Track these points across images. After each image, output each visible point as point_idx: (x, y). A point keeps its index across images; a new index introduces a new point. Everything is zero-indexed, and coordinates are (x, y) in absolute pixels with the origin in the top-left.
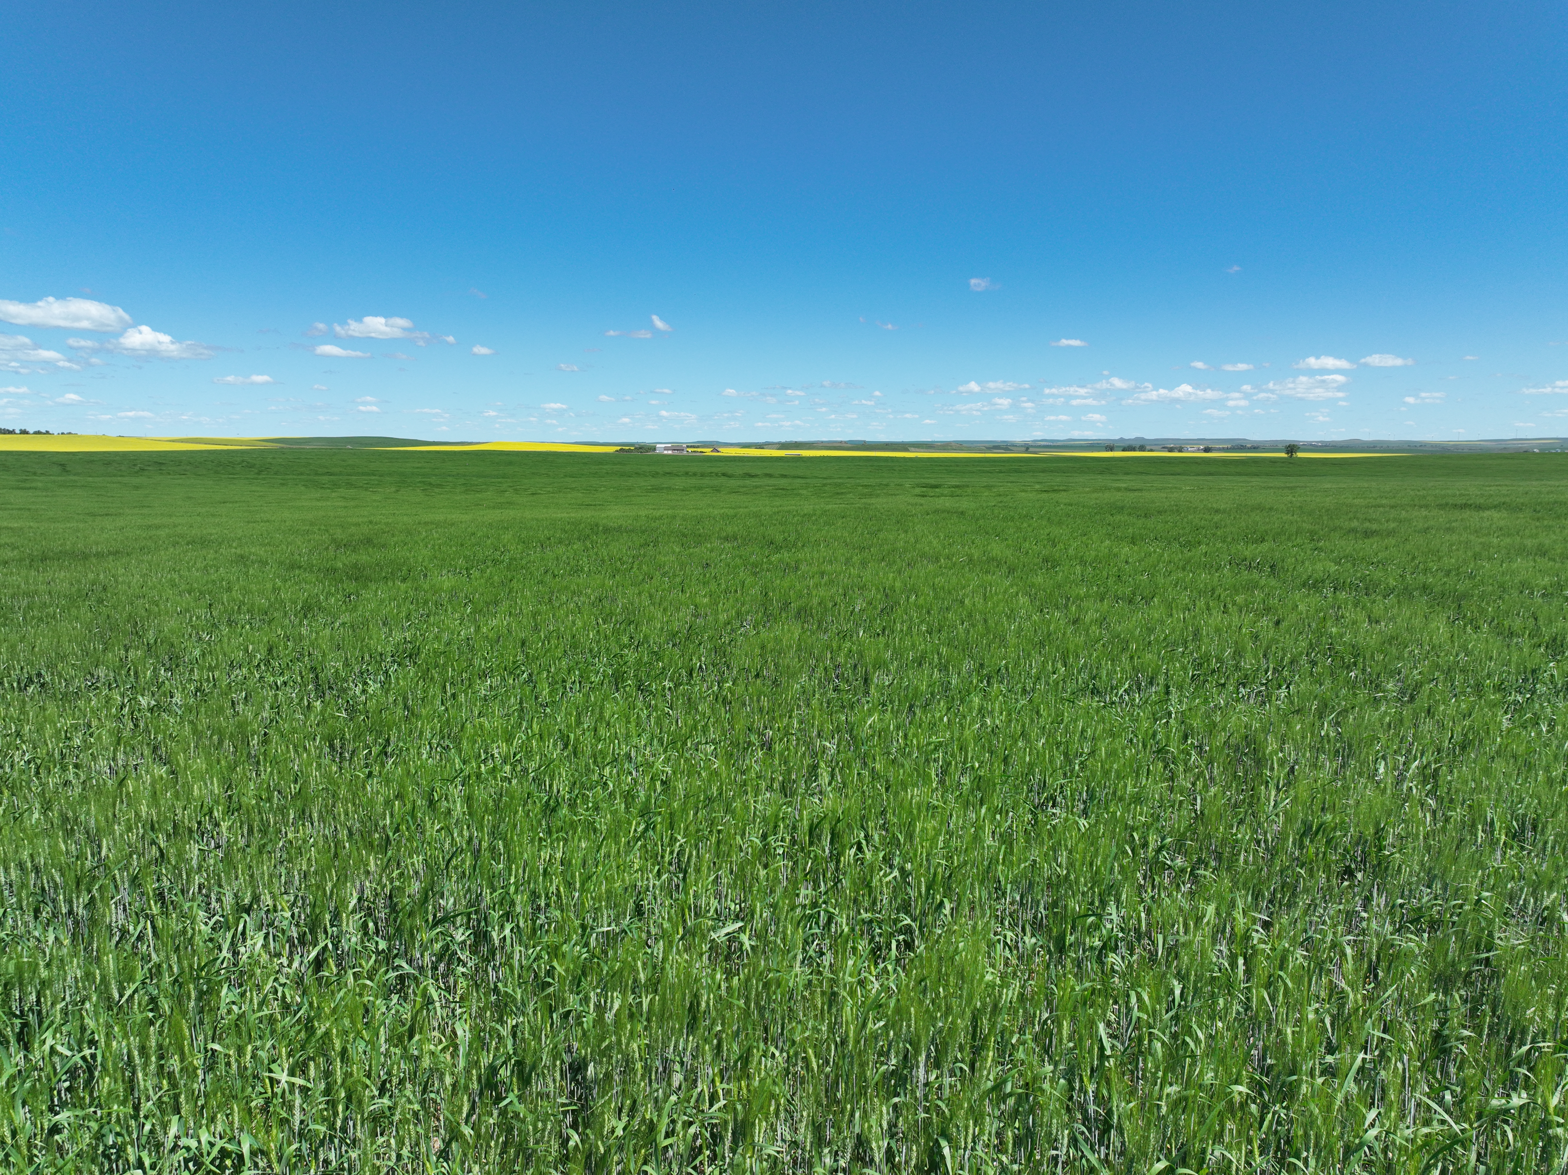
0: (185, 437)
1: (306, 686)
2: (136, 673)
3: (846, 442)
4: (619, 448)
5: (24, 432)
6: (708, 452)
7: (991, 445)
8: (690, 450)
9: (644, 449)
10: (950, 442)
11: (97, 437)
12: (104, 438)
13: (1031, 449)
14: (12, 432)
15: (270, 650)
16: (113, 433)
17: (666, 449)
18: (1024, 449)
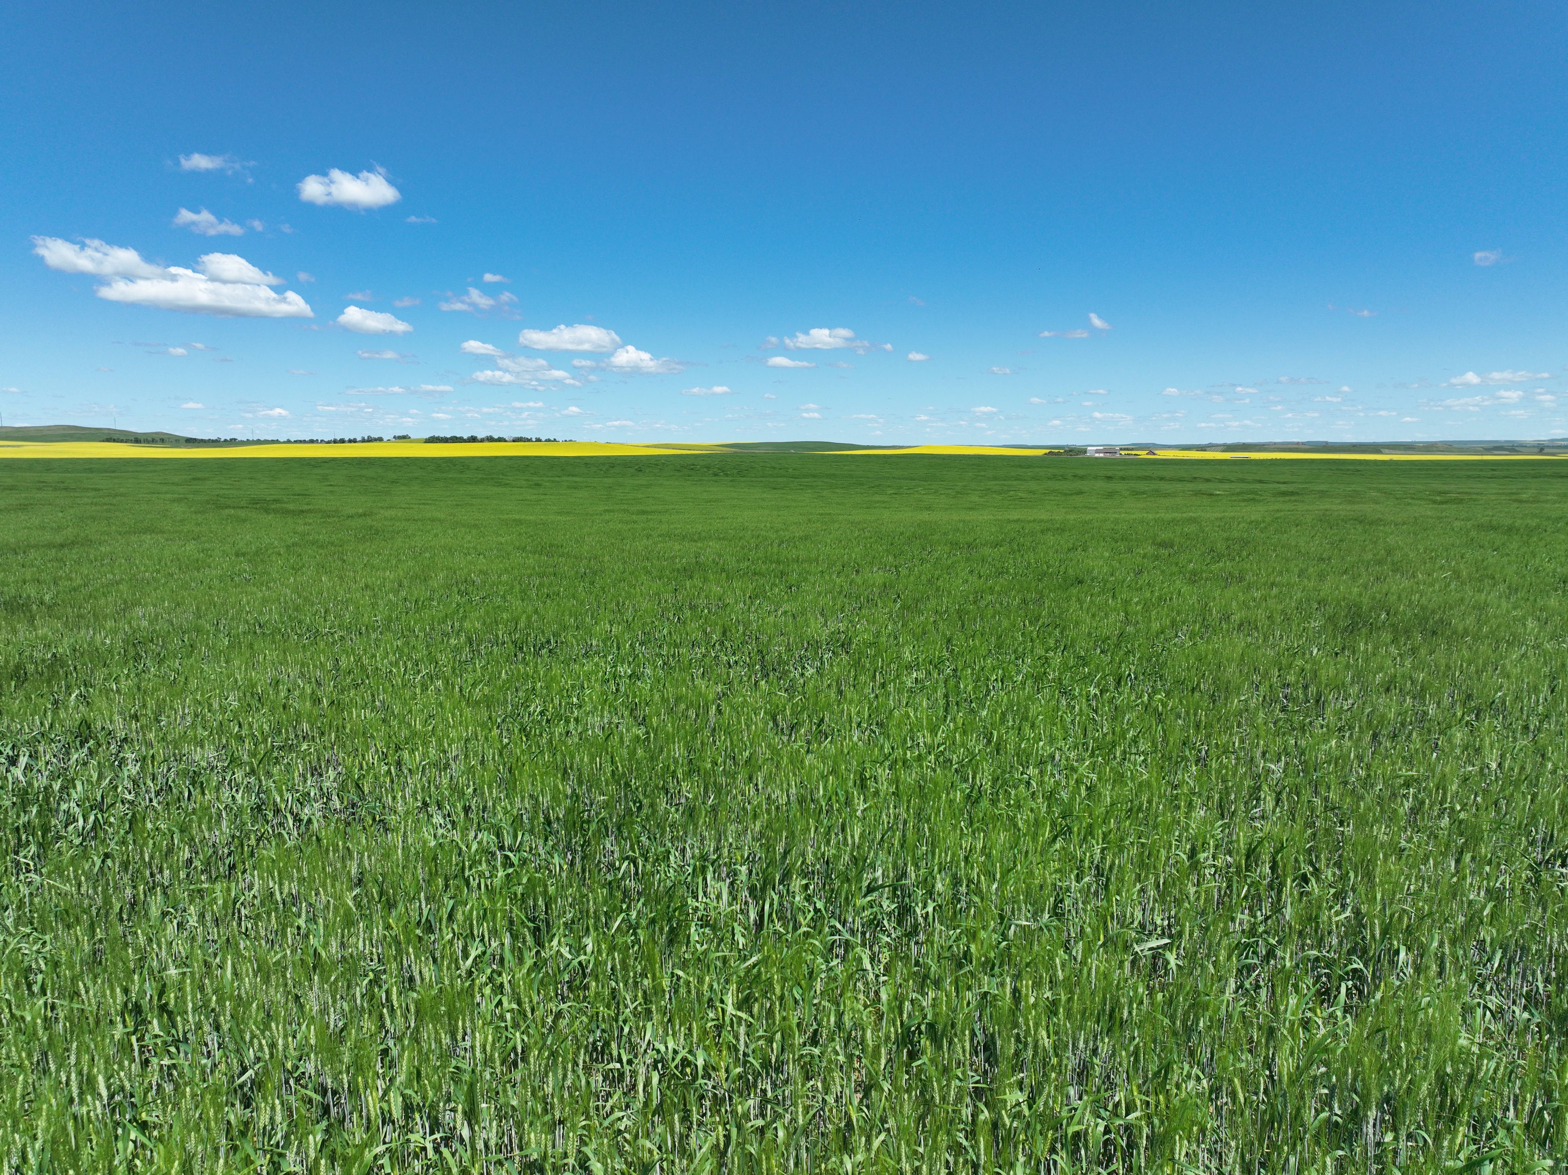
0: (656, 443)
1: (754, 665)
2: (618, 644)
3: (1303, 443)
4: (1047, 451)
5: (538, 440)
6: (1143, 454)
7: (1492, 445)
8: (1123, 453)
9: (1073, 452)
10: (1436, 443)
11: (590, 444)
12: (595, 445)
13: (1546, 450)
14: (530, 440)
15: (724, 633)
16: (602, 440)
17: (1097, 451)
18: (1536, 450)
